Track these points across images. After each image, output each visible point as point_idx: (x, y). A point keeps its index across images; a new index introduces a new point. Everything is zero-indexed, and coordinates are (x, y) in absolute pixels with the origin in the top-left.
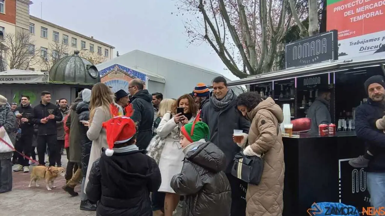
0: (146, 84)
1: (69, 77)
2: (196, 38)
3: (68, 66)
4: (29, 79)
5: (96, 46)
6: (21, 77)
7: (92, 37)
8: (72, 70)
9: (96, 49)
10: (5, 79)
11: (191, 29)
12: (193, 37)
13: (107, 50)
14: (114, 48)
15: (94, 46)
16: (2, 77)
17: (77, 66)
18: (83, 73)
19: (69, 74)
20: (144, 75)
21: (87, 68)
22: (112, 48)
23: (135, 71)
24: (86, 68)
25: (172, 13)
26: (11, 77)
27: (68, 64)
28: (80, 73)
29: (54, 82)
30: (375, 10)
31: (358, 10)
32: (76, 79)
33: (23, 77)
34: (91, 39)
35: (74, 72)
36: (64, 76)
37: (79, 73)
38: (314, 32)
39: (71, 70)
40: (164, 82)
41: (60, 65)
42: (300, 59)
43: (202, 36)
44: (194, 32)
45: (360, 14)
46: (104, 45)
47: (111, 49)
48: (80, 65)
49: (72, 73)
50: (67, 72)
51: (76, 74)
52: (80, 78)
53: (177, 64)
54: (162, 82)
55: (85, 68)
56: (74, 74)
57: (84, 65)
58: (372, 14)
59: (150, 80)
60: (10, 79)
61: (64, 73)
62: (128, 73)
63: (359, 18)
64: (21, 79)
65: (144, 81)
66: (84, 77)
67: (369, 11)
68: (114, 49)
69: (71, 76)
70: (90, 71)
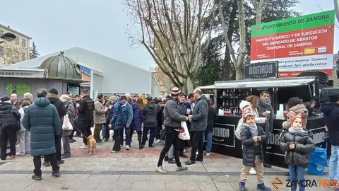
1: (61, 74)
4: (30, 74)
8: (64, 68)
10: (5, 73)
13: (25, 40)
16: (1, 71)
17: (67, 65)
18: (72, 71)
19: (61, 71)
20: (90, 69)
21: (74, 66)
22: (29, 38)
30: (281, 45)
31: (271, 43)
32: (67, 75)
34: (8, 29)
36: (57, 72)
37: (69, 71)
41: (52, 63)
43: (140, 41)
45: (273, 46)
46: (22, 35)
48: (69, 64)
49: (64, 70)
50: (59, 69)
51: (67, 71)
52: (70, 75)
54: (102, 75)
55: (72, 66)
57: (72, 64)
58: (279, 47)
59: (94, 73)
60: (10, 74)
61: (57, 70)
63: (272, 48)
64: (22, 74)
65: (90, 75)
66: (73, 73)
67: (278, 45)
69: (63, 72)
70: (77, 69)
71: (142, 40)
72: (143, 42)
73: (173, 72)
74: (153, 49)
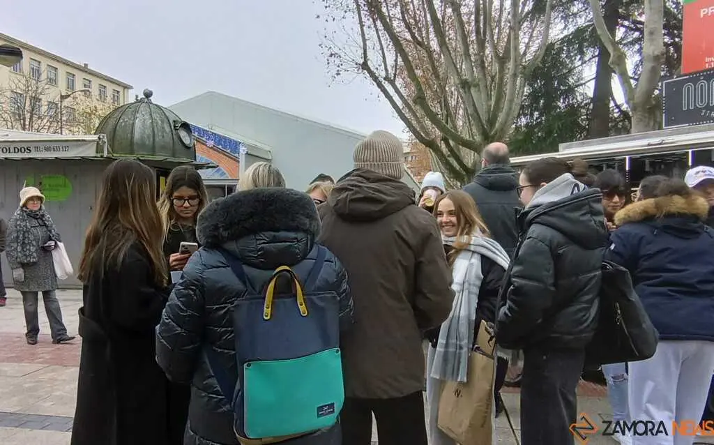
0: (240, 160)
1: (143, 145)
2: (343, 67)
3: (138, 123)
4: (66, 149)
5: (96, 83)
6: (48, 145)
7: (86, 65)
8: (148, 131)
9: (95, 90)
10: (12, 150)
11: (336, 50)
12: (339, 66)
13: (118, 92)
14: (131, 88)
15: (92, 83)
16: (4, 145)
17: (157, 123)
18: (168, 138)
19: (142, 138)
20: (236, 142)
21: (175, 127)
22: (126, 87)
23: (218, 135)
24: (173, 127)
25: (318, 17)
26: (25, 145)
27: (138, 119)
28: (163, 137)
29: (115, 155)
32: (157, 150)
33: (52, 145)
34: (84, 69)
35: (152, 135)
36: (132, 143)
37: (160, 138)
38: (658, 56)
39: (146, 131)
40: (270, 158)
41: (121, 121)
42: (704, 108)
43: (356, 64)
44: (342, 56)
46: (111, 82)
47: (126, 90)
48: (163, 122)
49: (148, 137)
50: (137, 136)
51: (157, 139)
52: (163, 148)
53: (297, 121)
54: (266, 157)
55: (171, 127)
56: (151, 139)
57: (169, 121)
59: (249, 152)
60: (23, 150)
61: (132, 138)
62: (204, 139)
64: (48, 149)
65: (236, 155)
66: (171, 145)
68: (130, 90)
69: (147, 143)
70: (183, 134)
71: (362, 61)
72: (365, 66)
73: (445, 140)
74: (392, 83)
